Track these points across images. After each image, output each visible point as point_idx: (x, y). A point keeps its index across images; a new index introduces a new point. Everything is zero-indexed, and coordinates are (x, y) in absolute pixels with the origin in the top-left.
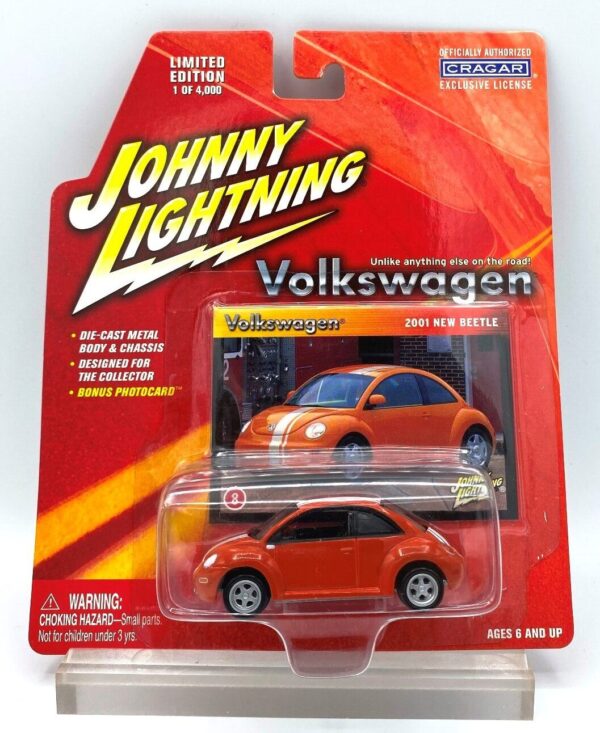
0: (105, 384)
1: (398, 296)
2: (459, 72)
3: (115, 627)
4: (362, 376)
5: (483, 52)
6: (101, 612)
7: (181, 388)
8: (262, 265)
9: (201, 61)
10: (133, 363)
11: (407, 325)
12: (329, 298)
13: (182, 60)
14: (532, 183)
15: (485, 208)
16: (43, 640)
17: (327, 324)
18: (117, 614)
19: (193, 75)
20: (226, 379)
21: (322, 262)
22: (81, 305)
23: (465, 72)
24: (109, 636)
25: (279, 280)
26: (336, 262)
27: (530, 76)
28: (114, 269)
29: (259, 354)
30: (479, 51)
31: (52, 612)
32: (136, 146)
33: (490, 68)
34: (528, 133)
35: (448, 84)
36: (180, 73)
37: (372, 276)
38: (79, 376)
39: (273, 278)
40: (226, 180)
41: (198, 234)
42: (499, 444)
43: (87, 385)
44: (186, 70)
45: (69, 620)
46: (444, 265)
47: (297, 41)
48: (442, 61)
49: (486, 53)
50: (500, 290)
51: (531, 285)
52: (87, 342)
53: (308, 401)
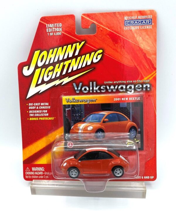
0: (36, 117)
1: (112, 92)
2: (130, 24)
3: (43, 175)
4: (102, 114)
5: (137, 17)
6: (40, 171)
7: (55, 118)
8: (74, 84)
9: (55, 25)
10: (43, 111)
11: (114, 100)
12: (93, 93)
13: (50, 25)
14: (151, 58)
15: (137, 65)
16: (27, 178)
17: (92, 100)
18: (44, 172)
19: (53, 29)
20: (67, 115)
21: (91, 83)
22: (28, 97)
23: (132, 24)
24: (42, 177)
25: (79, 88)
26: (95, 83)
27: (151, 24)
28: (36, 87)
29: (75, 109)
30: (136, 17)
31: (28, 171)
32: (39, 51)
33: (139, 22)
34: (150, 42)
35: (127, 28)
36: (49, 29)
37: (105, 87)
38: (29, 115)
39: (78, 88)
40: (64, 60)
41: (57, 76)
42: (139, 131)
43: (32, 117)
44: (51, 28)
45: (32, 173)
46: (125, 82)
47: (82, 17)
48: (125, 21)
49: (138, 18)
50: (141, 89)
51: (150, 88)
52: (31, 106)
53: (88, 121)
